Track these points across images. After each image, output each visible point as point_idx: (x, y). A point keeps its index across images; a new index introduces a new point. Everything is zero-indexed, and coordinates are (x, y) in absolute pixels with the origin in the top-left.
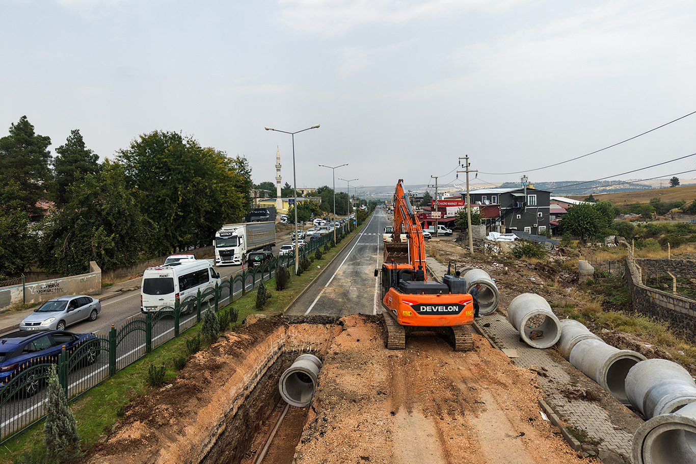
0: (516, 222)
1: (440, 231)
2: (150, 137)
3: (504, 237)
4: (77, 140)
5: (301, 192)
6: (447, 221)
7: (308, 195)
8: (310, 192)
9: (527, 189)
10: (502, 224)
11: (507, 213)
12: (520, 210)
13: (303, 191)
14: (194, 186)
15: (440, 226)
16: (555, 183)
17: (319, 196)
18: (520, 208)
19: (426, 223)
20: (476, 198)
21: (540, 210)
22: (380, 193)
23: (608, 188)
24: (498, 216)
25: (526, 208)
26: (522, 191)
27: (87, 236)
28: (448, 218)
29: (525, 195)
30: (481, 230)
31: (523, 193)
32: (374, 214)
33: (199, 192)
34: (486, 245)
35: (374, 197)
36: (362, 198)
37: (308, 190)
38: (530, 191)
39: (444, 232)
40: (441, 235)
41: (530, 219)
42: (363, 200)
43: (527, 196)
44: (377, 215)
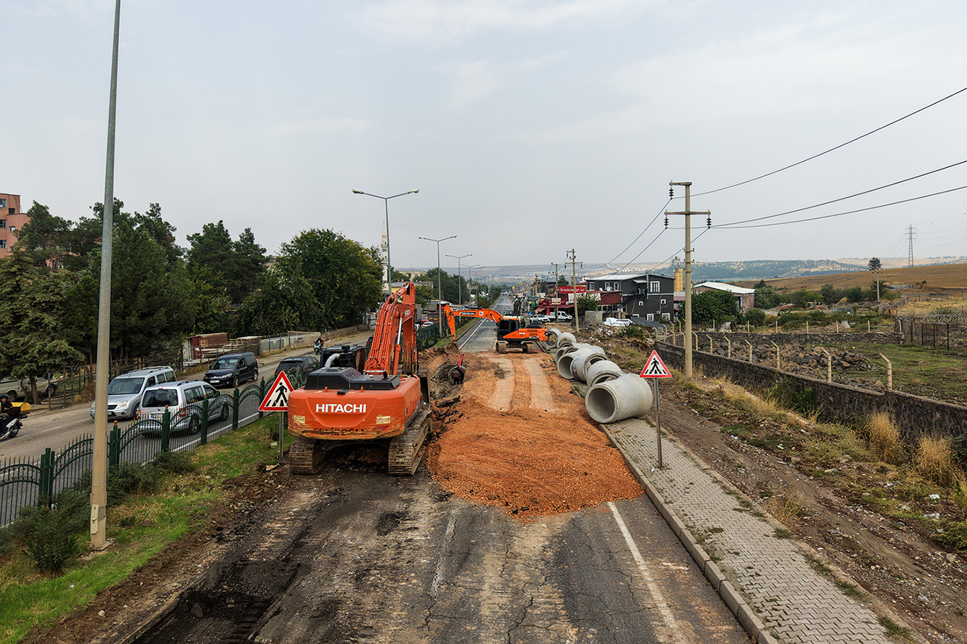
0: (639, 310)
1: (560, 317)
2: (309, 234)
3: (619, 322)
4: (249, 236)
5: (408, 275)
6: (568, 307)
7: (417, 279)
8: (419, 275)
9: (649, 275)
10: (624, 310)
11: (629, 299)
12: (643, 297)
13: (410, 275)
14: (348, 275)
15: (561, 312)
16: (743, 262)
17: (431, 280)
18: (641, 295)
19: (548, 310)
20: (601, 284)
21: (663, 297)
22: (507, 275)
23: (812, 270)
24: (620, 303)
25: (648, 294)
26: (644, 278)
27: (277, 314)
28: (570, 304)
29: (647, 282)
30: (597, 315)
31: (646, 280)
32: (497, 303)
33: (352, 280)
34: (601, 330)
35: (497, 280)
36: (481, 282)
37: (417, 273)
38: (652, 277)
39: (565, 318)
40: (562, 321)
41: (653, 305)
42: (483, 286)
43: (649, 284)
44: (500, 304)
